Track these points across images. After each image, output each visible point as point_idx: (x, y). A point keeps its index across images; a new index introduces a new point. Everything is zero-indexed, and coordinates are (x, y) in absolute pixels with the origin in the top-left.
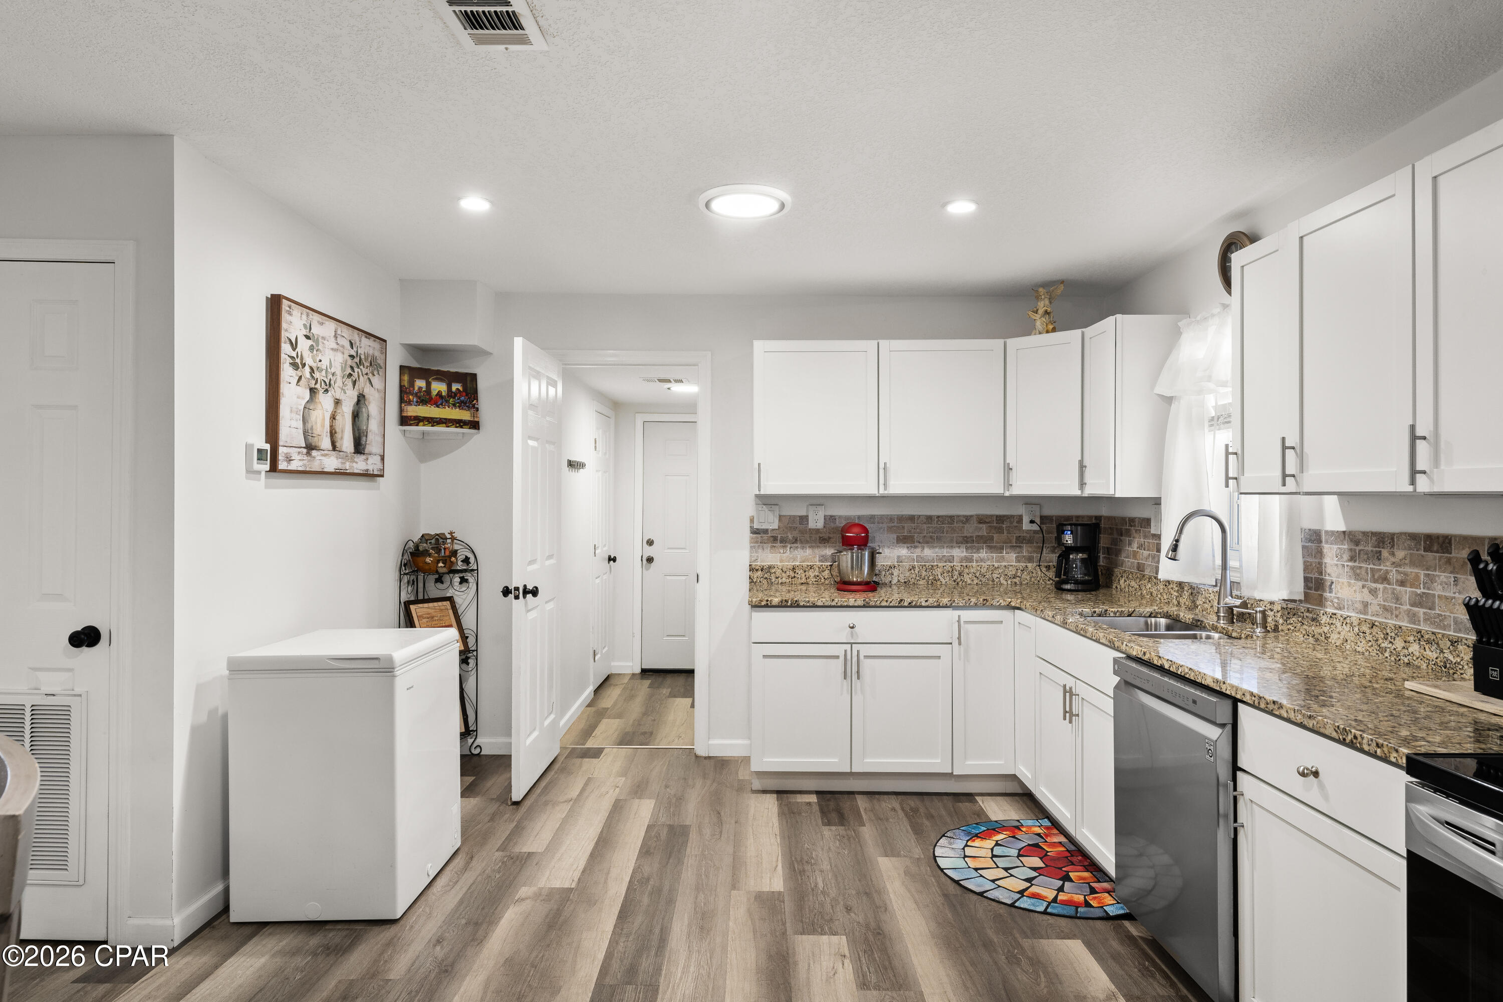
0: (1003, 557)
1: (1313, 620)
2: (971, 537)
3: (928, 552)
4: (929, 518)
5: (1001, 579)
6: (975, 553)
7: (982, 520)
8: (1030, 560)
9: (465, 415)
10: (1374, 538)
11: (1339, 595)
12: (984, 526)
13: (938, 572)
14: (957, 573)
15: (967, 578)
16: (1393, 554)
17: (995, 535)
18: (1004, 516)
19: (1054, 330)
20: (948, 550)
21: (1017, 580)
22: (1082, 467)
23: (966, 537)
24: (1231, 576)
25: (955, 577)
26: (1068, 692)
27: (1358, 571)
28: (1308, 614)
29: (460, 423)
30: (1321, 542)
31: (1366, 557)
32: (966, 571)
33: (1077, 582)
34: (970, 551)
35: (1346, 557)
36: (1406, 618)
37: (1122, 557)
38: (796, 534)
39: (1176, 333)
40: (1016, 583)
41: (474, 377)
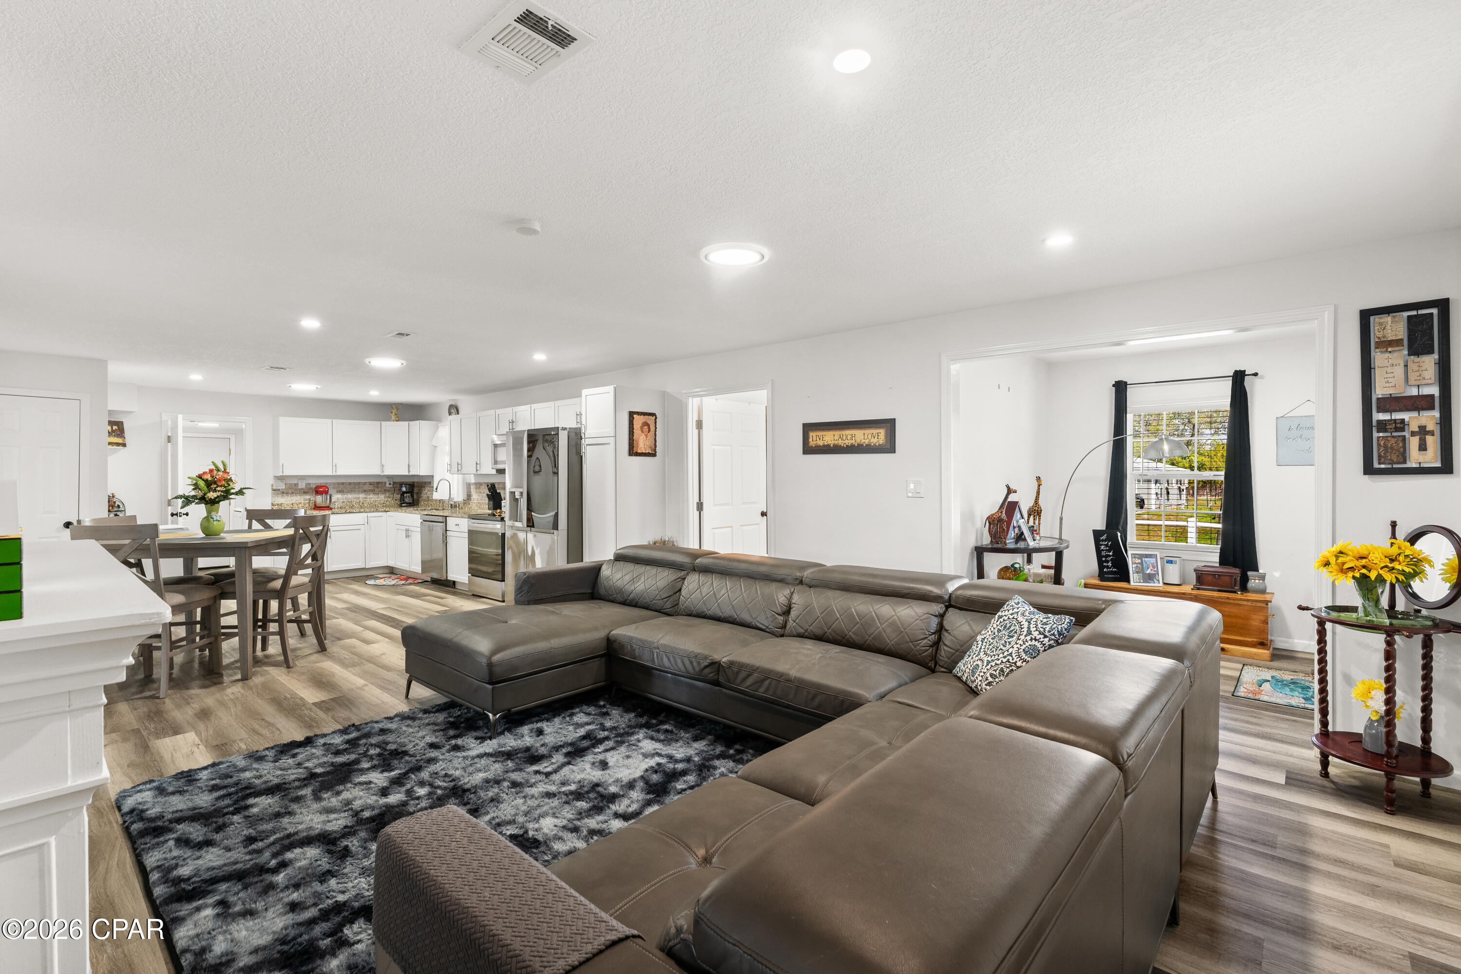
0: (379, 497)
1: (469, 504)
2: (367, 490)
3: (350, 496)
4: (350, 483)
5: (378, 504)
6: (368, 496)
7: (370, 484)
8: (389, 497)
9: (120, 440)
10: (475, 484)
11: (473, 498)
12: (372, 486)
13: (354, 503)
15: (365, 505)
17: (376, 490)
18: (379, 482)
19: (398, 421)
20: (357, 494)
21: (385, 503)
22: (409, 466)
23: (365, 490)
24: (452, 496)
25: (361, 503)
26: (407, 530)
28: (467, 502)
29: (118, 444)
30: (470, 486)
32: (365, 502)
33: (407, 503)
34: (366, 495)
37: (422, 495)
38: (293, 490)
39: (437, 427)
40: (384, 506)
41: (122, 423)
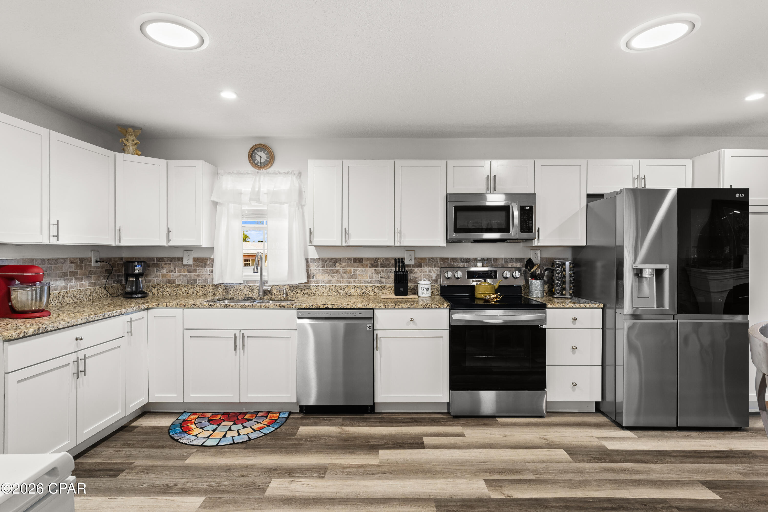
0: (82, 284)
1: (307, 288)
2: (67, 272)
5: (84, 297)
6: (68, 283)
8: (95, 284)
10: (333, 260)
11: (317, 279)
12: (73, 265)
14: (61, 297)
16: (341, 264)
17: (79, 271)
18: (83, 258)
20: (54, 282)
21: (91, 297)
23: (64, 273)
25: (60, 300)
27: (326, 271)
28: (304, 287)
30: (308, 262)
31: (329, 266)
32: (66, 295)
34: (66, 282)
35: (320, 266)
36: (346, 283)
40: (90, 299)
